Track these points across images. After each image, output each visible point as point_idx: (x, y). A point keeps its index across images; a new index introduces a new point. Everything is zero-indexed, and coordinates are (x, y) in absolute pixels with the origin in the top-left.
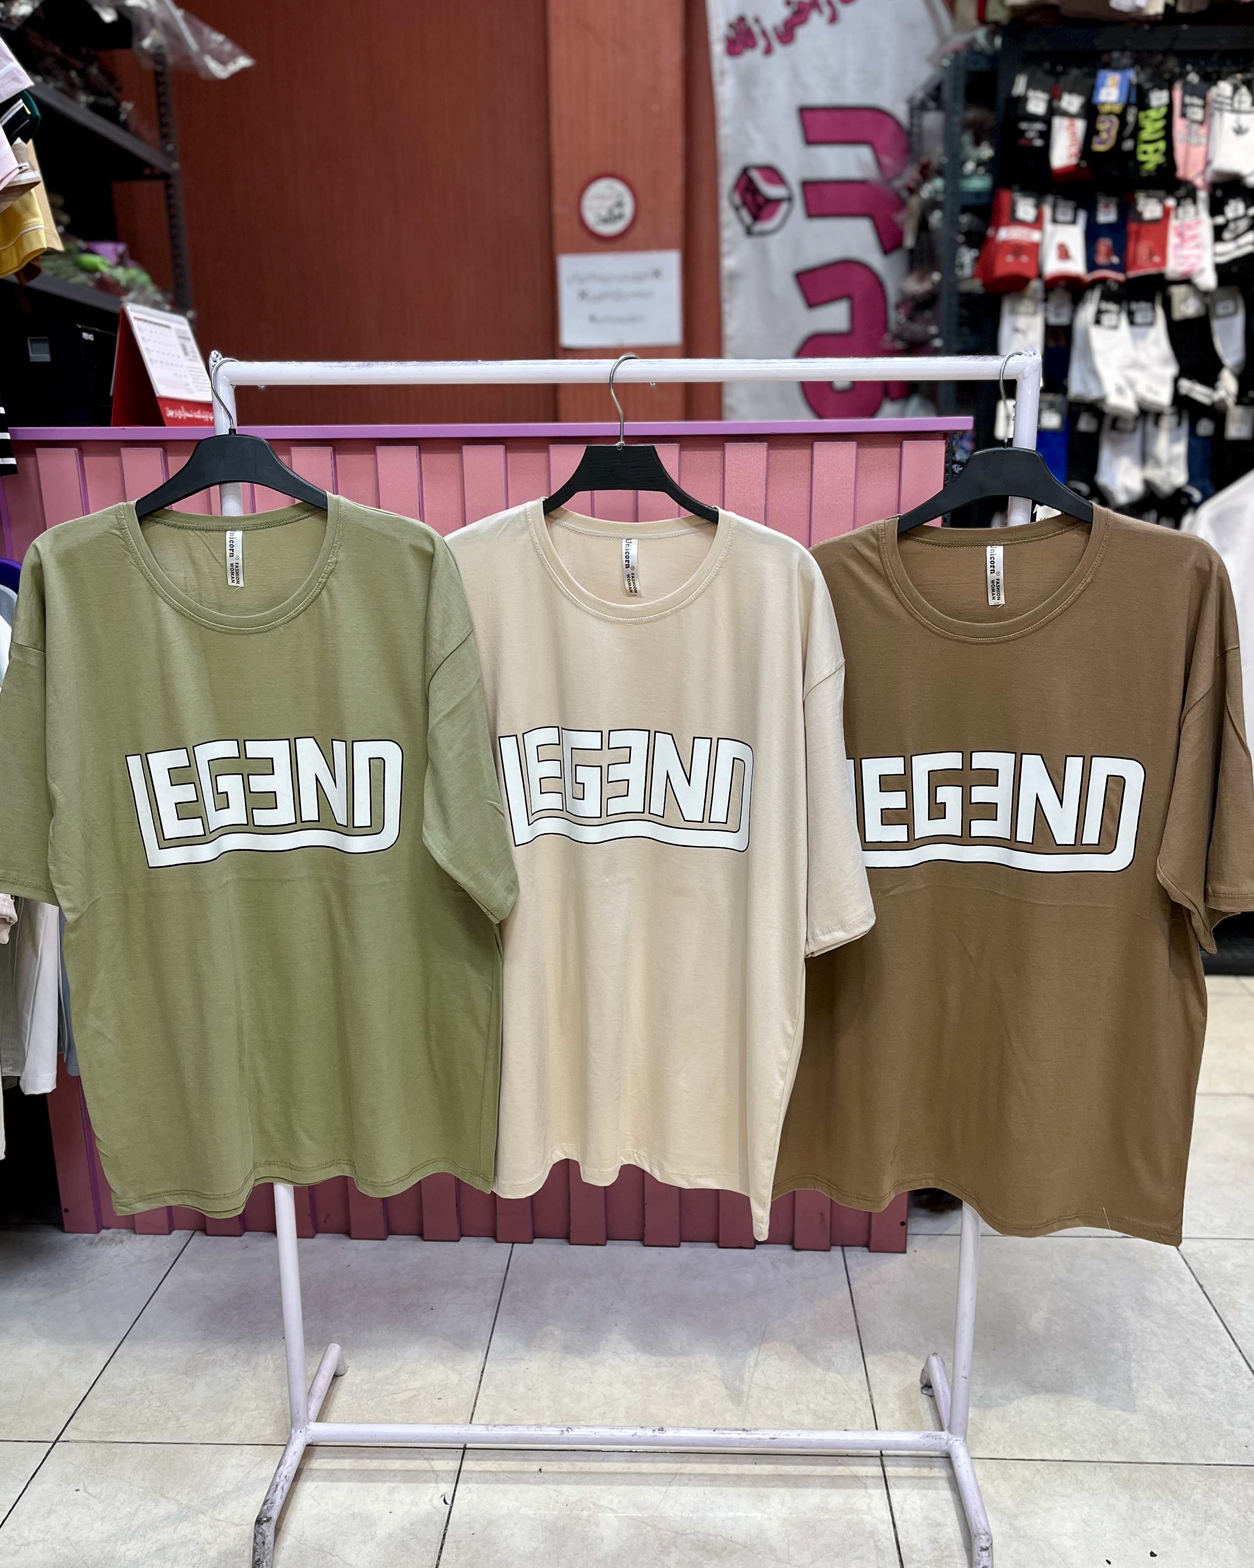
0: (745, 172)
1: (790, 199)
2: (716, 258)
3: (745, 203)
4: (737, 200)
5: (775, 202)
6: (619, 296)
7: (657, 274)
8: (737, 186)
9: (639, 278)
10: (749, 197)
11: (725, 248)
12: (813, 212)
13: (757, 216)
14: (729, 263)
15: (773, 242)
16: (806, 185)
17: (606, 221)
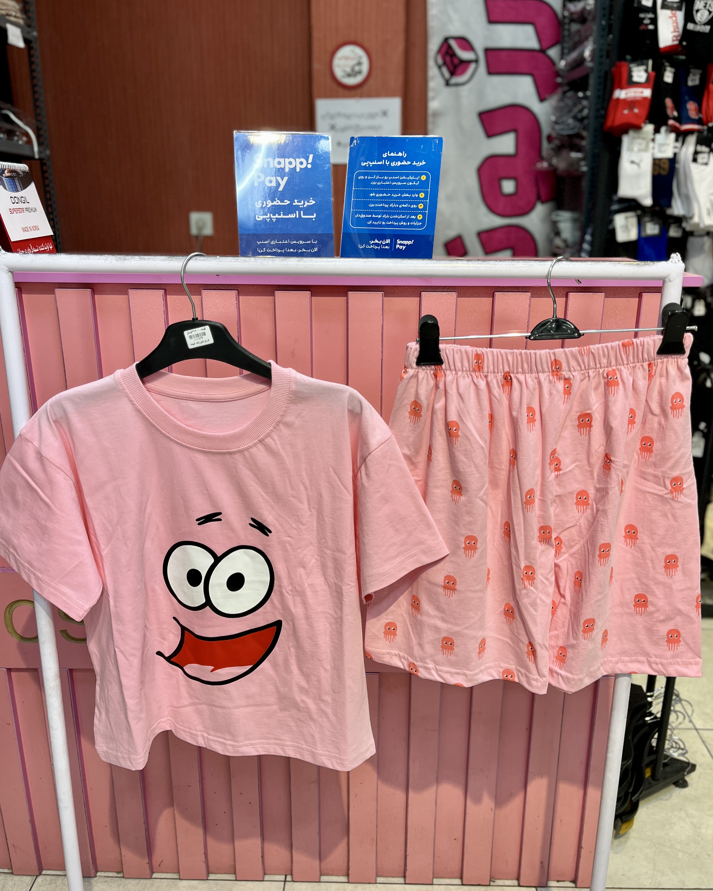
0: (446, 40)
1: (476, 61)
2: (424, 100)
3: (445, 63)
4: (440, 61)
5: (465, 64)
6: (358, 128)
7: (385, 113)
8: (439, 51)
9: (372, 116)
10: (448, 59)
11: (430, 94)
12: (493, 71)
13: (453, 73)
14: (433, 105)
15: (464, 90)
16: (489, 52)
17: (349, 75)
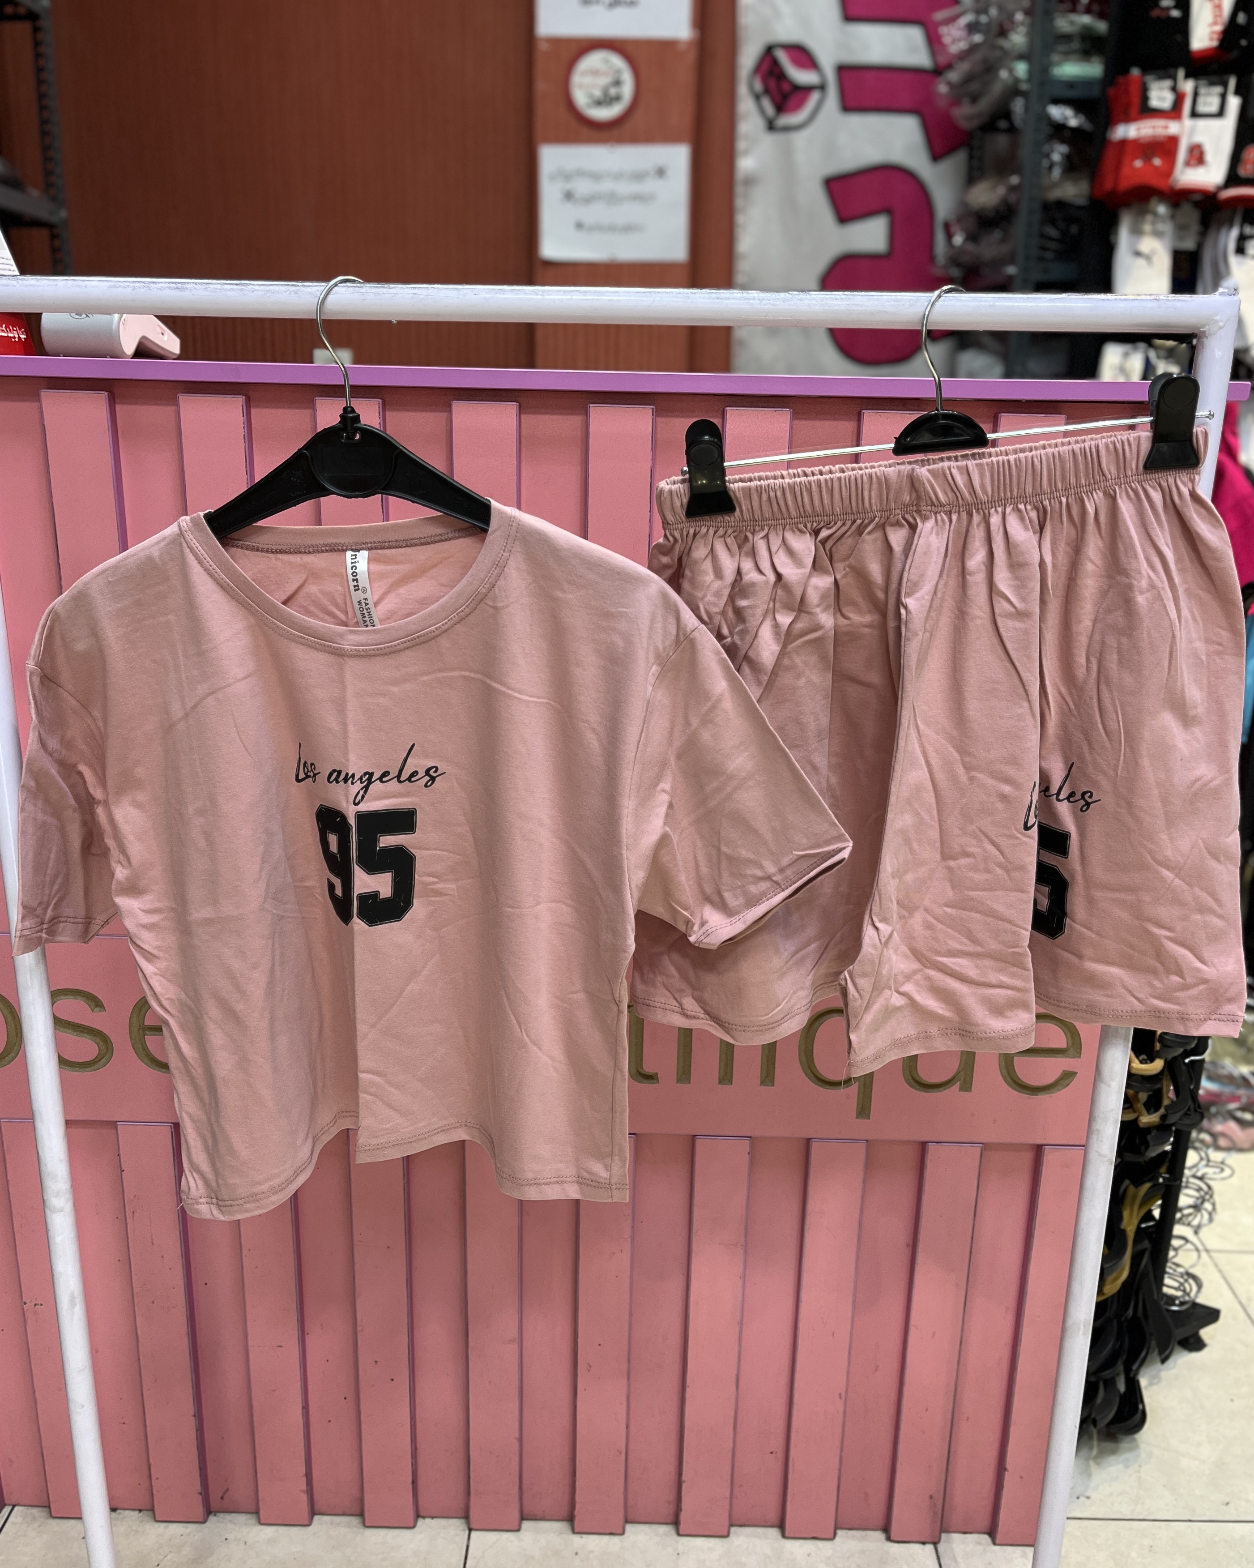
0: (769, 51)
1: (822, 87)
2: (730, 156)
3: (767, 91)
4: (758, 86)
5: (802, 91)
6: (613, 199)
7: (661, 172)
8: (758, 69)
9: (639, 176)
10: (772, 83)
11: (741, 145)
12: (849, 105)
13: (781, 108)
14: (746, 164)
15: (800, 139)
16: (844, 71)
17: (599, 103)
